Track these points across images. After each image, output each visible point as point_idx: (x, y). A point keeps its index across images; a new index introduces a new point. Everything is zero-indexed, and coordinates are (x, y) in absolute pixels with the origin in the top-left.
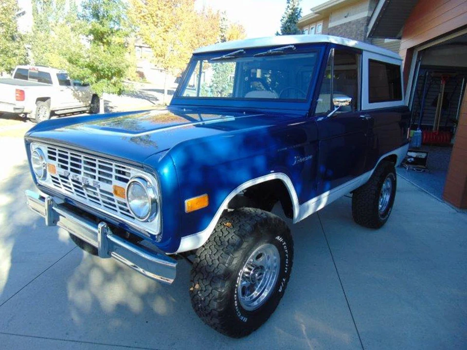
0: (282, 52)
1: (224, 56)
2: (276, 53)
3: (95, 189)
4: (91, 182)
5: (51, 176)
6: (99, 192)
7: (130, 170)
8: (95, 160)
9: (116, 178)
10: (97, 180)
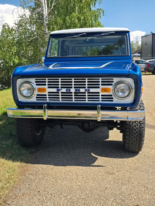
0: (108, 35)
1: (75, 36)
2: (105, 35)
3: (85, 93)
4: (82, 90)
5: (37, 95)
6: (87, 94)
7: (113, 79)
8: (85, 79)
9: (102, 85)
10: (87, 88)
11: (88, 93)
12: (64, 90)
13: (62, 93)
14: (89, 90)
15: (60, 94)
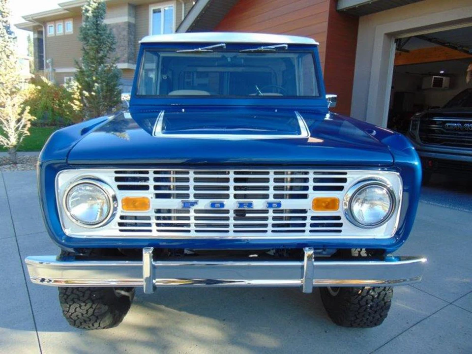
0: (275, 50)
1: (200, 49)
2: (267, 51)
3: (266, 212)
4: (259, 204)
5: (122, 217)
6: (271, 214)
7: (345, 174)
8: (268, 173)
9: (316, 188)
10: (271, 199)
11: (275, 212)
12: (204, 204)
13: (196, 211)
14: (279, 205)
15: (192, 214)
